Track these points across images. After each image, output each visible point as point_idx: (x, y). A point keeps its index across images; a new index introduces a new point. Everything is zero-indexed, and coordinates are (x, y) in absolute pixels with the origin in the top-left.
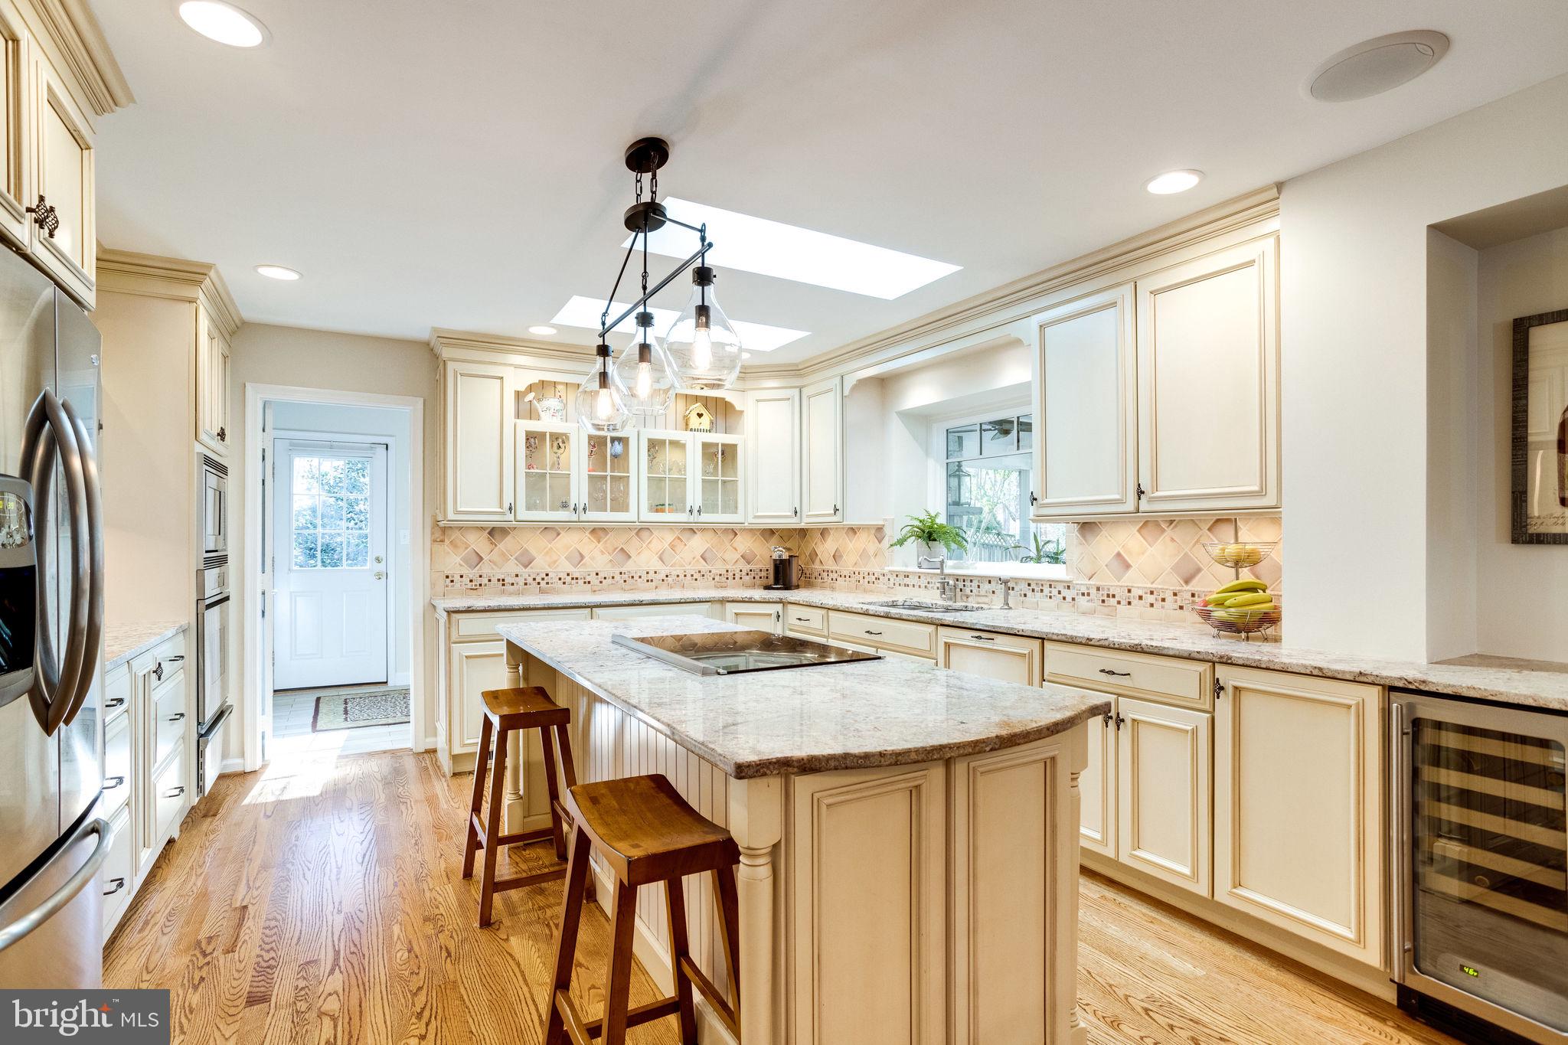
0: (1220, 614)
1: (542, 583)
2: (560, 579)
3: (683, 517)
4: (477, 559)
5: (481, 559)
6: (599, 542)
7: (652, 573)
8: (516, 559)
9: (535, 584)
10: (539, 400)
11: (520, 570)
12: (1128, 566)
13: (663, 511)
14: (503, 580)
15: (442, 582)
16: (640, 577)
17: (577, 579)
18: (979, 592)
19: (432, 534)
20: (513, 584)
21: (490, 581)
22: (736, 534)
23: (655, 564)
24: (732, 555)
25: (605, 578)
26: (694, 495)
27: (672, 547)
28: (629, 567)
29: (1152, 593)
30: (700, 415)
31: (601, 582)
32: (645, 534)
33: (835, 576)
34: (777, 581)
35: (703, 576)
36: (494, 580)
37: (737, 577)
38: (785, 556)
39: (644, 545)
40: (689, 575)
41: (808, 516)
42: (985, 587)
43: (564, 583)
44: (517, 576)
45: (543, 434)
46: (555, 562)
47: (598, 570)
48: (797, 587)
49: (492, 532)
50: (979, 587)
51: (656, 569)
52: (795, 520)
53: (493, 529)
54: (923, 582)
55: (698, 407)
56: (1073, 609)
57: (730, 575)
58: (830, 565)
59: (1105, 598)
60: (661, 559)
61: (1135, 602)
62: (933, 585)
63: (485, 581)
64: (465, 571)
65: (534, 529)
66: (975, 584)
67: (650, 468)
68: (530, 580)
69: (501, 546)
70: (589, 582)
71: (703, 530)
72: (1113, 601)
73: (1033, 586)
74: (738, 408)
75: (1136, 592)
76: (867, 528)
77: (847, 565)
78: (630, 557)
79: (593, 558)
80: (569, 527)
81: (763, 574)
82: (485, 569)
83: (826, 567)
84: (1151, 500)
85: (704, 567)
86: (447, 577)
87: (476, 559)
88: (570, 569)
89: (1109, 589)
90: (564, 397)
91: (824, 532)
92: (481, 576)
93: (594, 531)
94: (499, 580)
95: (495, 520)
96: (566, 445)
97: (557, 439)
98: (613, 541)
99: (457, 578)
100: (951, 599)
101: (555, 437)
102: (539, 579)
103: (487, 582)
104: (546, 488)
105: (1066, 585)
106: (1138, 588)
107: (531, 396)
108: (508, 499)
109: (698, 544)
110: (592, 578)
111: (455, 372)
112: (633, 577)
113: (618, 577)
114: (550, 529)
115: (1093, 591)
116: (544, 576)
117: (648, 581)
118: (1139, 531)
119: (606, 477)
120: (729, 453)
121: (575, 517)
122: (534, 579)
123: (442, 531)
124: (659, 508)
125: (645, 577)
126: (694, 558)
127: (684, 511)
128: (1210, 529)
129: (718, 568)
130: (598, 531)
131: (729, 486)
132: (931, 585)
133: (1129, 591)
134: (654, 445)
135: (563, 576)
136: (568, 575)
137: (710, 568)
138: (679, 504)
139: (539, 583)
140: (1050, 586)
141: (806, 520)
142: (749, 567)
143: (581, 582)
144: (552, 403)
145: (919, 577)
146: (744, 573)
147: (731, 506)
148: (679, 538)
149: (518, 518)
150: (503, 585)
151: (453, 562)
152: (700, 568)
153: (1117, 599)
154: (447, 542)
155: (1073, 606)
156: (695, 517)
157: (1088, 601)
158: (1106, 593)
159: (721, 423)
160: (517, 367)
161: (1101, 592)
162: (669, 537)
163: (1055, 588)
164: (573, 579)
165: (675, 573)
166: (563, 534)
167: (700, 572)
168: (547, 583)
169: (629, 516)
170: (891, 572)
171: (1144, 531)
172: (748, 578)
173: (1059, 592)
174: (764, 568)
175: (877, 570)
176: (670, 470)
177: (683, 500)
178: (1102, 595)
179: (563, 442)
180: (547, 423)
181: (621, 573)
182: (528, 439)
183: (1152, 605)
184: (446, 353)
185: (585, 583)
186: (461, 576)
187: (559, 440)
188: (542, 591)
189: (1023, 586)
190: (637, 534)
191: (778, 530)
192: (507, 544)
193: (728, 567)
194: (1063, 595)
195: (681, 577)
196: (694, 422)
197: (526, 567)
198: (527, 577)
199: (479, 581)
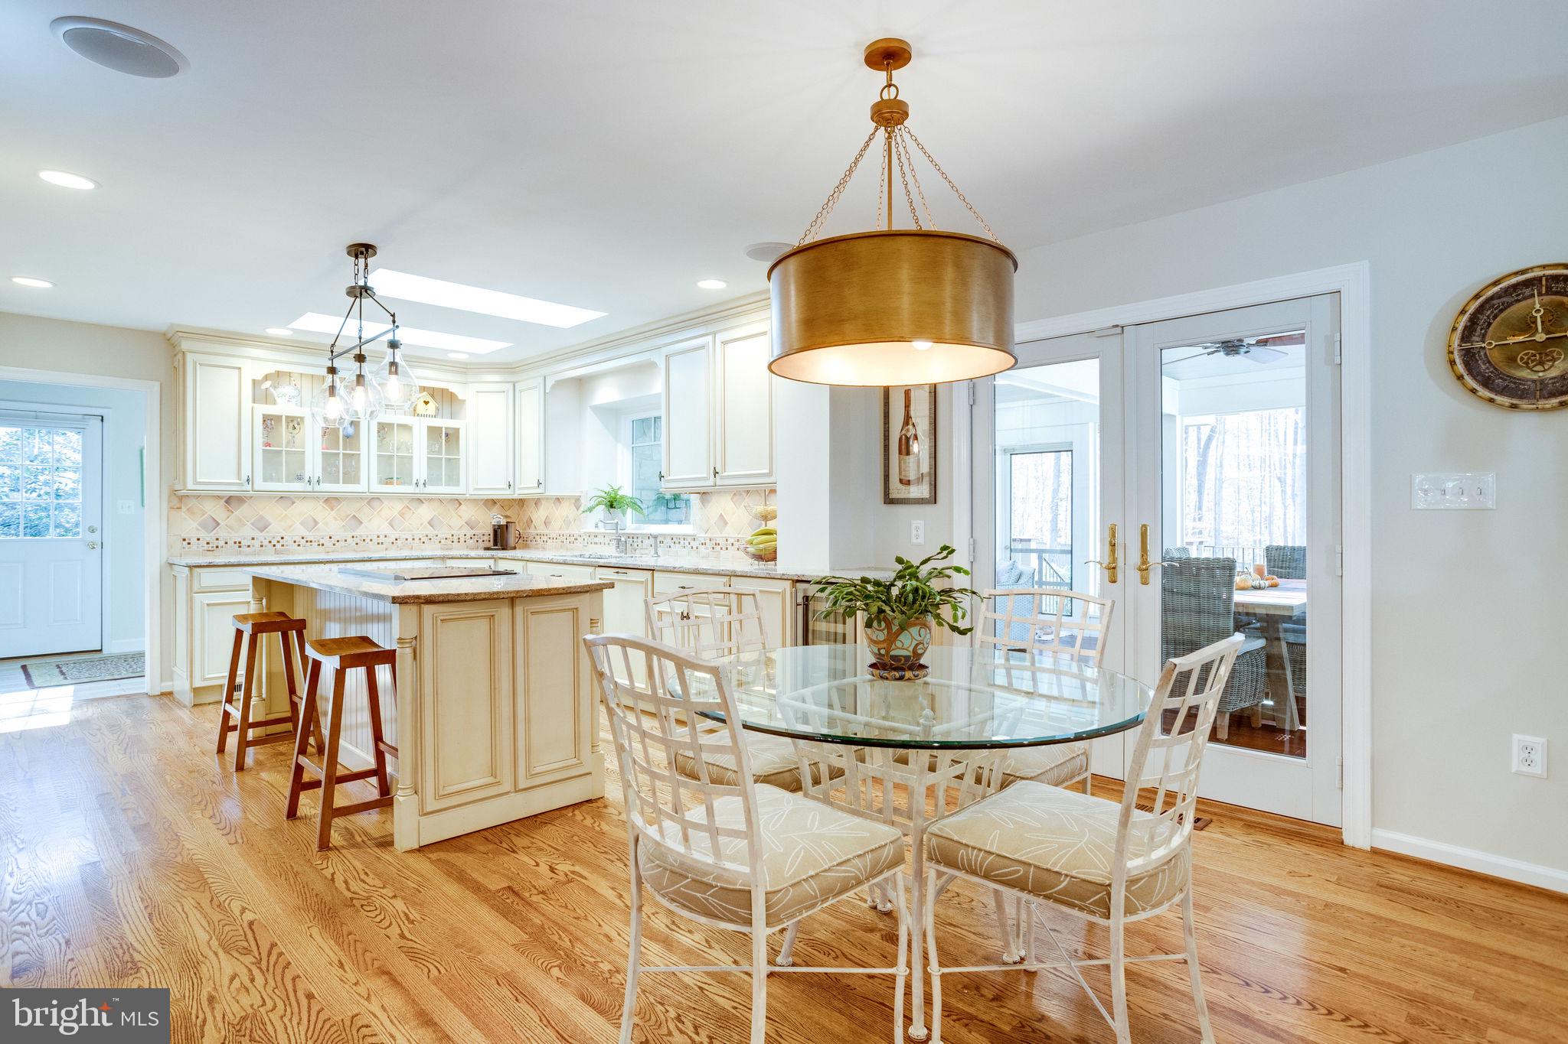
0: (751, 549)
1: (277, 545)
2: (295, 542)
3: (409, 489)
4: (215, 525)
5: (218, 524)
6: (332, 510)
7: (382, 537)
8: (252, 524)
9: (270, 546)
10: (275, 388)
11: (256, 534)
12: (726, 523)
13: (392, 483)
14: (240, 543)
15: (179, 544)
16: (371, 540)
17: (311, 541)
19: (169, 502)
20: (249, 546)
21: (226, 543)
22: (460, 504)
23: (388, 530)
24: (457, 522)
25: (338, 541)
26: (420, 471)
27: (402, 514)
28: (360, 532)
30: (426, 403)
31: (334, 544)
32: (376, 503)
33: (545, 538)
34: (495, 544)
35: (430, 539)
36: (231, 542)
37: (462, 540)
38: (503, 522)
39: (375, 513)
40: (417, 540)
41: (520, 489)
43: (299, 545)
44: (253, 539)
45: (279, 418)
46: (291, 526)
47: (331, 534)
48: (515, 548)
49: (229, 500)
50: (642, 542)
51: (386, 533)
52: (509, 492)
53: (230, 498)
54: (607, 540)
55: (426, 396)
56: (697, 552)
57: (455, 539)
58: (542, 530)
59: (714, 546)
60: (390, 524)
61: (730, 547)
63: (221, 543)
64: (202, 534)
65: (269, 497)
66: (640, 540)
67: (380, 447)
68: (266, 543)
69: (237, 513)
70: (323, 544)
71: (431, 500)
72: (718, 548)
73: (674, 540)
74: (460, 398)
76: (568, 498)
77: (555, 529)
78: (361, 523)
79: (326, 524)
80: (304, 497)
81: (486, 538)
82: (221, 533)
83: (539, 532)
84: (722, 478)
85: (431, 531)
86: (184, 540)
87: (213, 524)
88: (305, 533)
89: (717, 539)
90: (298, 386)
91: (537, 502)
92: (217, 539)
93: (327, 500)
94: (235, 543)
95: (234, 490)
96: (301, 426)
97: (292, 421)
98: (345, 509)
99: (193, 541)
100: (622, 552)
101: (290, 419)
102: (274, 542)
103: (223, 544)
104: (282, 465)
107: (268, 384)
108: (246, 472)
109: (425, 512)
110: (326, 541)
111: (195, 363)
112: (364, 540)
113: (350, 540)
114: (284, 498)
115: (708, 541)
116: (280, 539)
117: (378, 543)
118: (723, 498)
119: (339, 454)
120: (452, 436)
121: (309, 488)
122: (270, 542)
123: (179, 498)
124: (389, 481)
125: (375, 540)
126: (422, 524)
127: (411, 484)
129: (444, 532)
130: (331, 500)
131: (453, 464)
134: (384, 428)
135: (298, 539)
136: (303, 538)
137: (436, 533)
138: (405, 477)
139: (274, 546)
140: (684, 539)
141: (518, 492)
142: (473, 532)
143: (315, 544)
144: (287, 390)
145: (603, 536)
146: (468, 536)
147: (453, 480)
148: (407, 507)
149: (256, 488)
150: (240, 547)
151: (190, 526)
152: (427, 533)
153: (720, 546)
154: (184, 509)
156: (421, 489)
157: (705, 548)
158: (714, 542)
159: (447, 409)
160: (253, 359)
162: (399, 506)
163: (687, 540)
164: (307, 541)
165: (404, 537)
166: (297, 502)
167: (427, 536)
168: (283, 545)
169: (361, 487)
170: (585, 533)
171: (735, 499)
172: (471, 541)
173: (689, 542)
174: (487, 533)
175: (576, 532)
176: (398, 449)
177: (411, 475)
178: (712, 543)
179: (299, 424)
180: (283, 407)
181: (353, 537)
182: (264, 421)
184: (185, 345)
185: (319, 544)
186: (198, 539)
187: (294, 422)
188: (277, 552)
189: (668, 541)
190: (368, 503)
191: (499, 500)
192: (242, 511)
193: (453, 532)
194: (691, 544)
195: (410, 540)
196: (421, 408)
197: (262, 531)
198: (263, 540)
199: (216, 543)
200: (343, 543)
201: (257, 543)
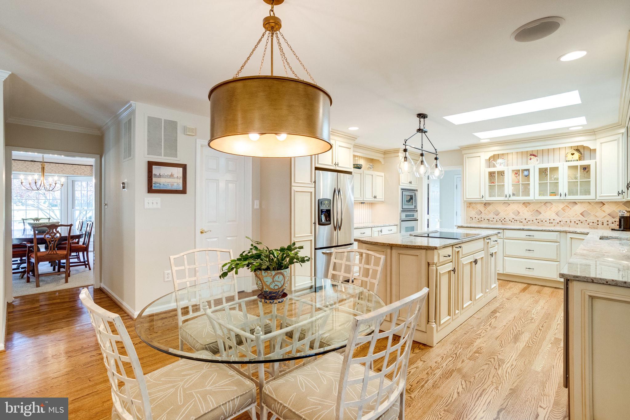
1: (503, 221)
2: (510, 220)
3: (557, 197)
5: (482, 212)
6: (526, 207)
7: (552, 220)
8: (493, 213)
9: (500, 221)
10: (495, 161)
11: (495, 216)
14: (489, 220)
15: (469, 219)
16: (546, 221)
17: (517, 220)
19: (467, 205)
20: (492, 221)
22: (604, 204)
24: (602, 214)
25: (529, 221)
26: (563, 188)
27: (563, 209)
28: (540, 217)
30: (573, 154)
31: (527, 222)
32: (548, 205)
35: (582, 222)
36: (486, 219)
39: (548, 209)
40: (573, 222)
43: (511, 222)
44: (494, 218)
45: (495, 172)
46: (508, 214)
47: (525, 218)
49: (485, 204)
51: (554, 218)
55: (572, 151)
60: (557, 214)
63: (483, 219)
64: (477, 216)
67: (540, 180)
68: (498, 220)
69: (488, 209)
70: (522, 222)
71: (581, 203)
74: (592, 148)
78: (541, 213)
79: (523, 213)
85: (582, 218)
86: (471, 218)
87: (480, 213)
88: (514, 217)
90: (506, 158)
97: (500, 173)
98: (531, 207)
99: (474, 218)
102: (501, 220)
103: (483, 220)
104: (496, 190)
107: (492, 160)
108: (482, 194)
109: (578, 209)
110: (523, 220)
111: (466, 157)
112: (542, 221)
113: (535, 221)
116: (504, 219)
117: (550, 223)
120: (586, 169)
121: (506, 199)
123: (469, 204)
125: (548, 221)
126: (576, 215)
127: (557, 195)
129: (591, 219)
131: (585, 183)
134: (542, 170)
135: (511, 219)
136: (513, 219)
137: (586, 219)
138: (554, 192)
139: (502, 221)
143: (518, 222)
144: (500, 161)
148: (567, 206)
151: (473, 213)
152: (579, 219)
154: (471, 207)
156: (563, 197)
159: (588, 155)
160: (485, 152)
162: (561, 206)
164: (515, 220)
165: (564, 220)
166: (511, 204)
167: (579, 221)
168: (505, 221)
169: (531, 198)
176: (550, 179)
177: (557, 191)
179: (502, 174)
180: (497, 168)
181: (536, 219)
182: (490, 174)
184: (464, 152)
185: (520, 222)
188: (502, 224)
192: (490, 208)
193: (597, 219)
195: (569, 222)
196: (570, 157)
197: (497, 215)
198: (497, 219)
199: (481, 219)
200: (531, 222)
201: (495, 220)
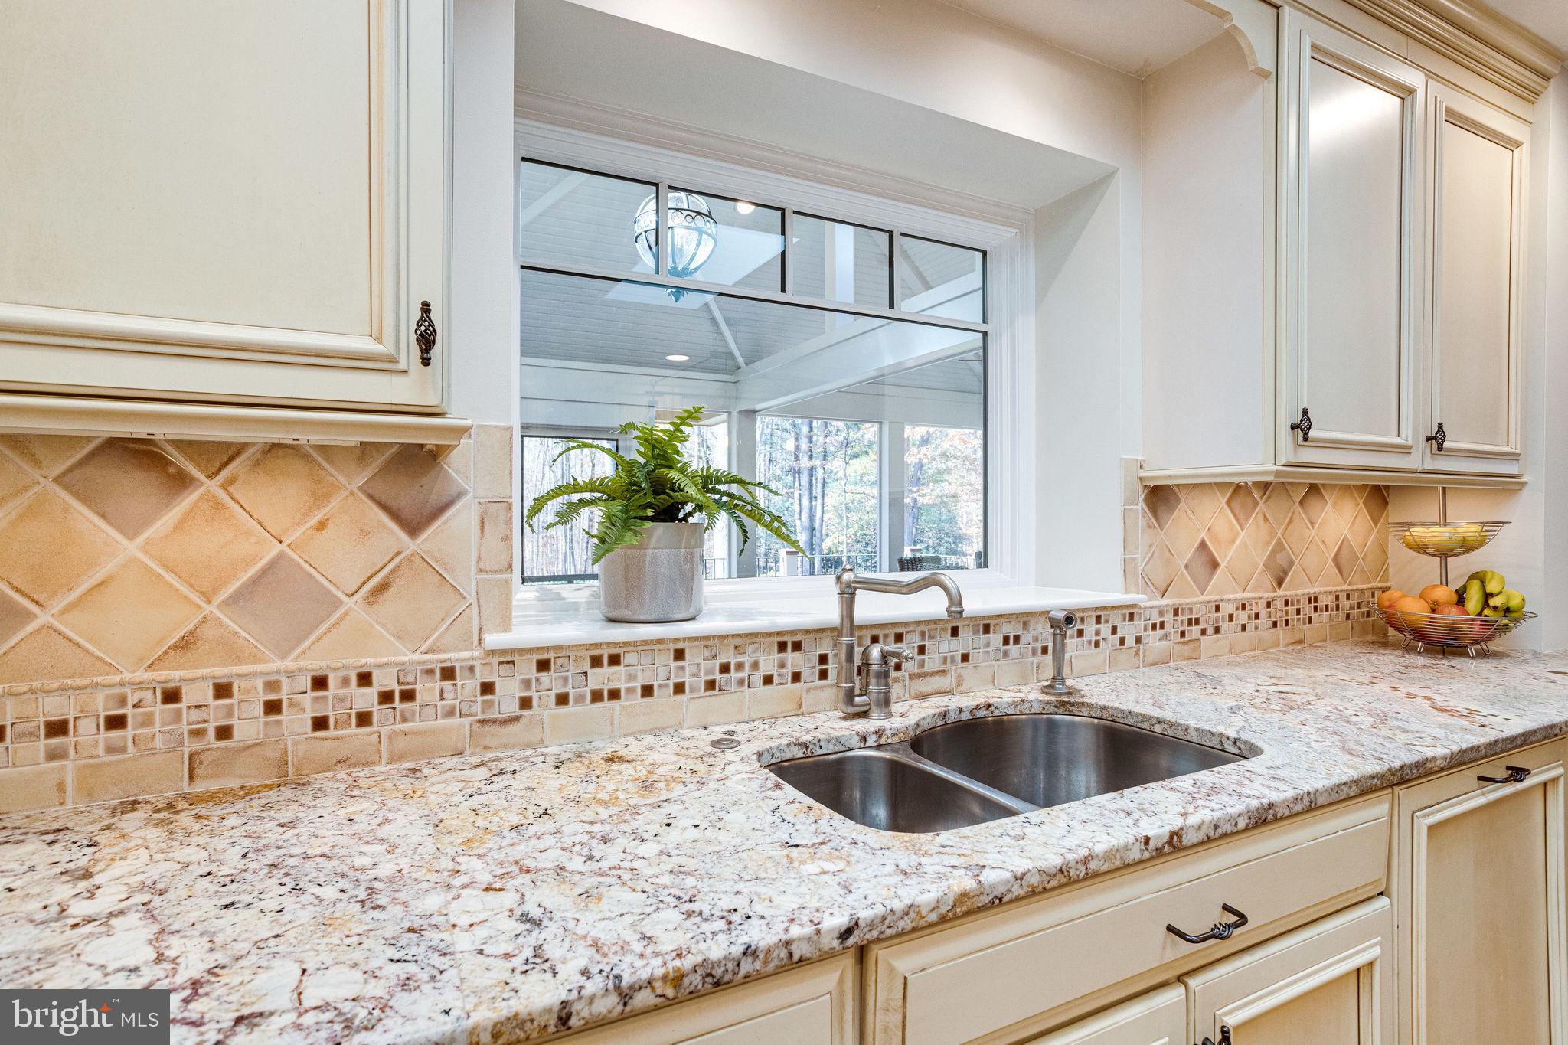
12: (1214, 565)
18: (922, 664)
29: (1244, 607)
42: (949, 645)
50: (922, 650)
56: (1136, 659)
59: (1185, 628)
61: (1225, 626)
62: (744, 674)
72: (1196, 630)
75: (1227, 609)
89: (1191, 609)
105: (1127, 612)
106: (1229, 600)
115: (1169, 618)
118: (1228, 503)
128: (1301, 503)
132: (734, 675)
133: (1218, 608)
140: (1098, 619)
145: (679, 655)
153: (1202, 626)
155: (1137, 653)
157: (1161, 639)
158: (1186, 617)
161: (1180, 618)
163: (1107, 621)
170: (507, 658)
171: (1235, 504)
173: (1114, 630)
178: (1182, 622)
183: (1244, 628)
194: (1120, 633)
